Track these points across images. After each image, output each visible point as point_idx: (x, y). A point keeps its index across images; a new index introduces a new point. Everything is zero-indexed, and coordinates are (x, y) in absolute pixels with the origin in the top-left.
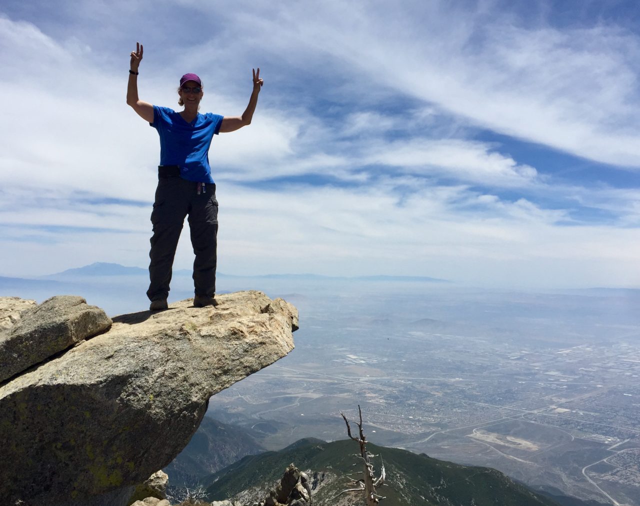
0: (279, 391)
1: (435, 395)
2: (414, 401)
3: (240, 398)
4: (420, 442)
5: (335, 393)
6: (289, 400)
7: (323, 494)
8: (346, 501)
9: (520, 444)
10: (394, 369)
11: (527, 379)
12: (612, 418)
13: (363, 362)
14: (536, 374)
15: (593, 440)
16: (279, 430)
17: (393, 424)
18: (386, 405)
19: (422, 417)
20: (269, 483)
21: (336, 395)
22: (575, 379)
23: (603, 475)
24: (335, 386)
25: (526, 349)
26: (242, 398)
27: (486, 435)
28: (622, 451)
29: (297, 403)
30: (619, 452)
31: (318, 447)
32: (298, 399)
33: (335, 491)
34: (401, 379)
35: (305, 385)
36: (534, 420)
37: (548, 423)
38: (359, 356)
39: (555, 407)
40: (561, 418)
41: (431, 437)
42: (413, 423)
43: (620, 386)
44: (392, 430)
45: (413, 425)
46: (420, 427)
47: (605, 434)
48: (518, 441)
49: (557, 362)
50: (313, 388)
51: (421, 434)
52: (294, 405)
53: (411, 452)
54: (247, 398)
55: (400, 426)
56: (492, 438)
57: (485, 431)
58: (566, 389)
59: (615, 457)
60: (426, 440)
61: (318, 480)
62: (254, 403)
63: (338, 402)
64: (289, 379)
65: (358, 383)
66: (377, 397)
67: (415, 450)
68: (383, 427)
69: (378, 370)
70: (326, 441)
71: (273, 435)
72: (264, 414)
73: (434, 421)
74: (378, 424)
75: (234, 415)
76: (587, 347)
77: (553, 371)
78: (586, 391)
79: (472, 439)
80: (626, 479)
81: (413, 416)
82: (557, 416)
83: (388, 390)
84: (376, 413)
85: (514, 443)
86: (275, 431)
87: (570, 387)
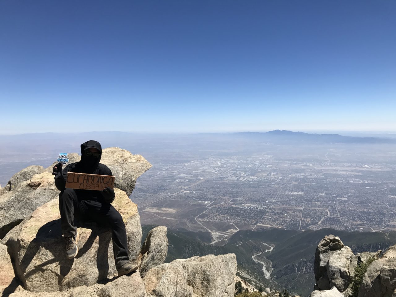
9: (168, 211)
11: (171, 179)
12: (207, 193)
14: (175, 176)
15: (199, 203)
22: (191, 177)
23: (204, 219)
25: (169, 165)
27: (152, 209)
28: (211, 207)
36: (174, 198)
37: (180, 199)
39: (183, 191)
40: (186, 196)
43: (210, 178)
47: (204, 200)
48: (167, 209)
49: (183, 169)
56: (155, 210)
57: (152, 207)
58: (188, 182)
59: (209, 210)
76: (196, 161)
77: (182, 174)
78: (196, 182)
79: (145, 212)
80: (213, 219)
82: (184, 195)
85: (165, 211)
87: (189, 180)
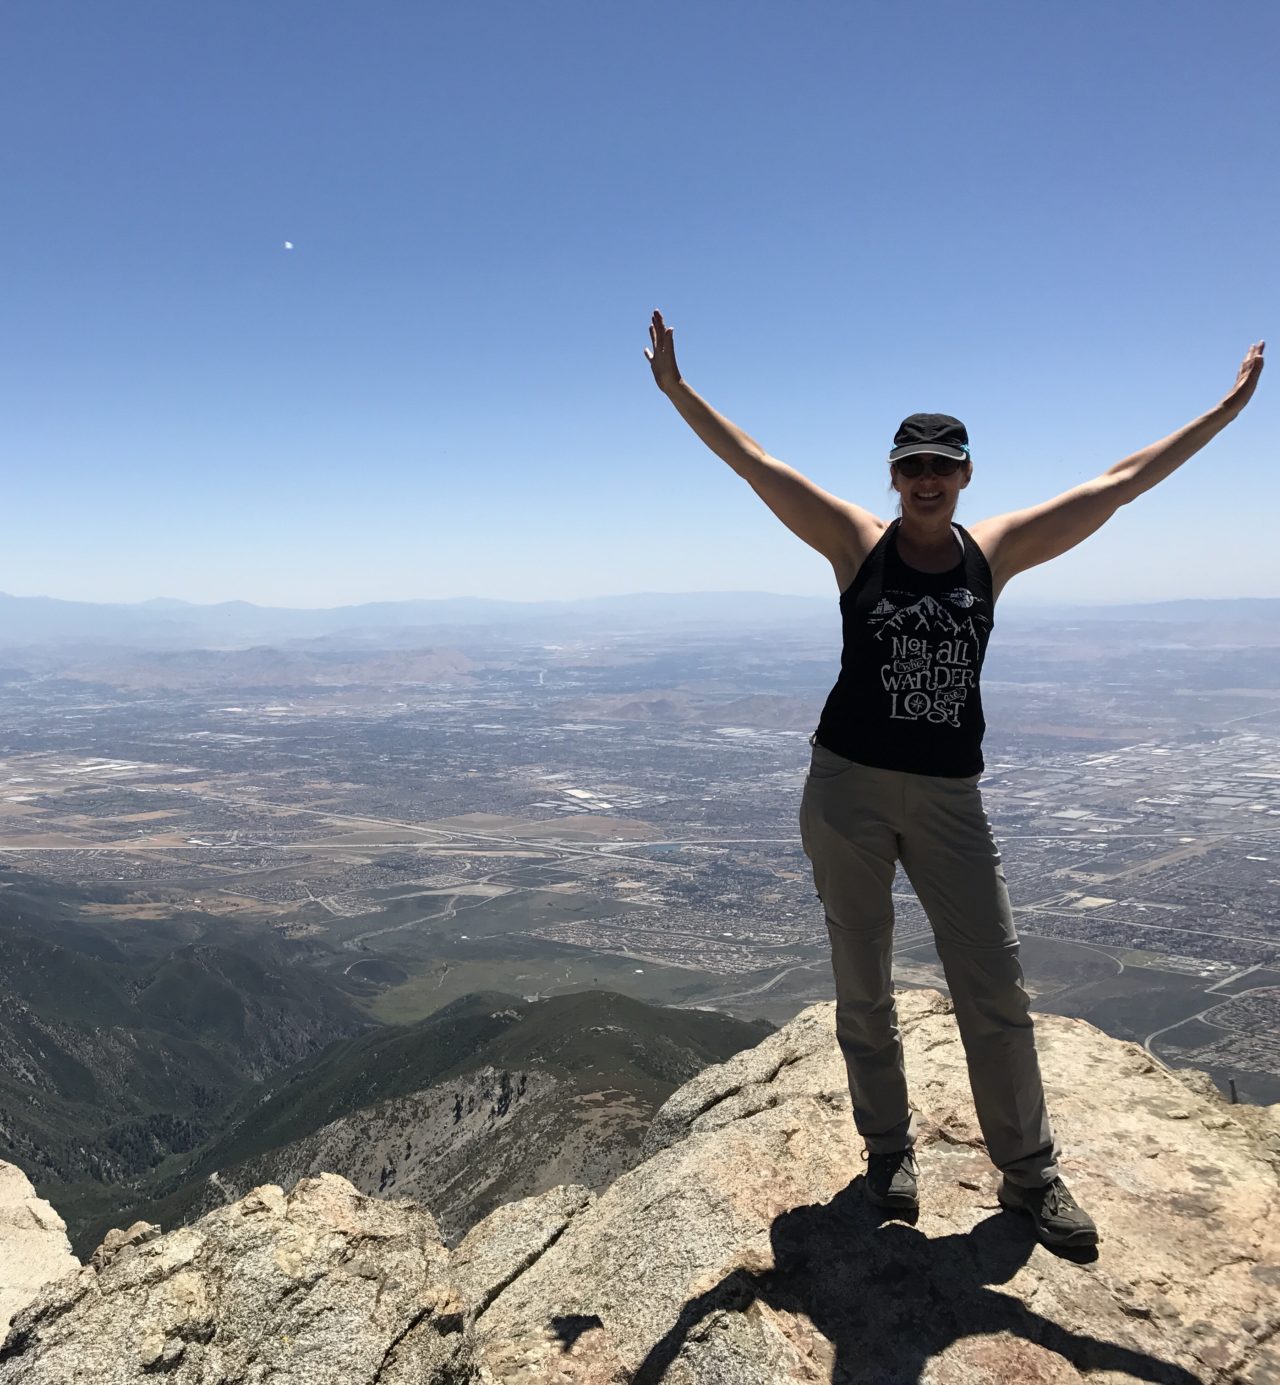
0: (406, 883)
1: (785, 879)
2: (735, 896)
3: (311, 903)
4: (752, 991)
5: (543, 883)
6: (431, 903)
7: (524, 1123)
8: (582, 1135)
10: (684, 821)
11: (1011, 830)
12: (1216, 916)
13: (606, 806)
14: (1032, 817)
15: (1171, 969)
16: (409, 976)
17: (685, 951)
18: (667, 908)
19: (756, 933)
20: (394, 1101)
21: (543, 889)
22: (1126, 825)
23: (1195, 1052)
24: (540, 867)
25: (1007, 758)
26: (317, 903)
27: (908, 970)
28: (1242, 994)
29: (450, 910)
30: (1234, 997)
31: (507, 1012)
32: (453, 901)
33: (553, 1116)
34: (701, 845)
35: (469, 866)
36: (1026, 929)
37: (1061, 933)
38: (596, 791)
39: (1079, 896)
40: (1092, 921)
41: (778, 977)
42: (733, 949)
43: (1238, 838)
44: (682, 966)
45: (733, 952)
46: (750, 956)
47: (1196, 955)
49: (1082, 786)
50: (487, 873)
51: (752, 973)
52: (442, 914)
53: (731, 1016)
54: (330, 903)
55: (701, 957)
57: (913, 961)
58: (1105, 850)
59: (1226, 1008)
60: (767, 986)
61: (512, 1092)
62: (348, 915)
63: (550, 904)
64: (429, 852)
65: (598, 857)
66: (645, 889)
67: (741, 1012)
68: (660, 961)
69: (646, 823)
70: (525, 998)
71: (397, 989)
72: (372, 938)
73: (786, 942)
74: (649, 953)
75: (298, 944)
76: (1157, 746)
77: (1073, 808)
78: (1154, 854)
80: (1252, 1059)
81: (733, 931)
82: (1081, 915)
83: (669, 870)
84: (644, 927)
86: (402, 978)
87: (1113, 844)
